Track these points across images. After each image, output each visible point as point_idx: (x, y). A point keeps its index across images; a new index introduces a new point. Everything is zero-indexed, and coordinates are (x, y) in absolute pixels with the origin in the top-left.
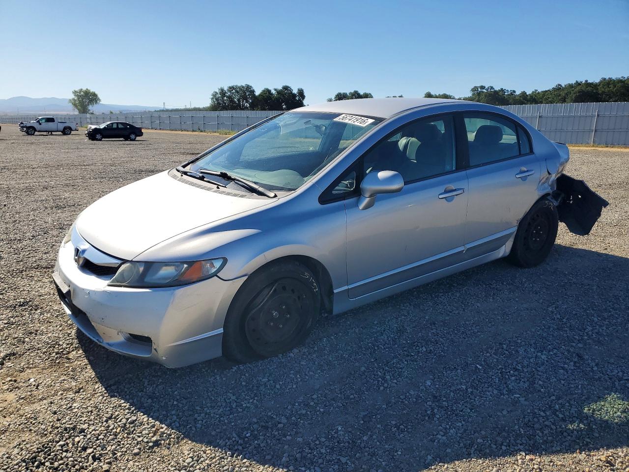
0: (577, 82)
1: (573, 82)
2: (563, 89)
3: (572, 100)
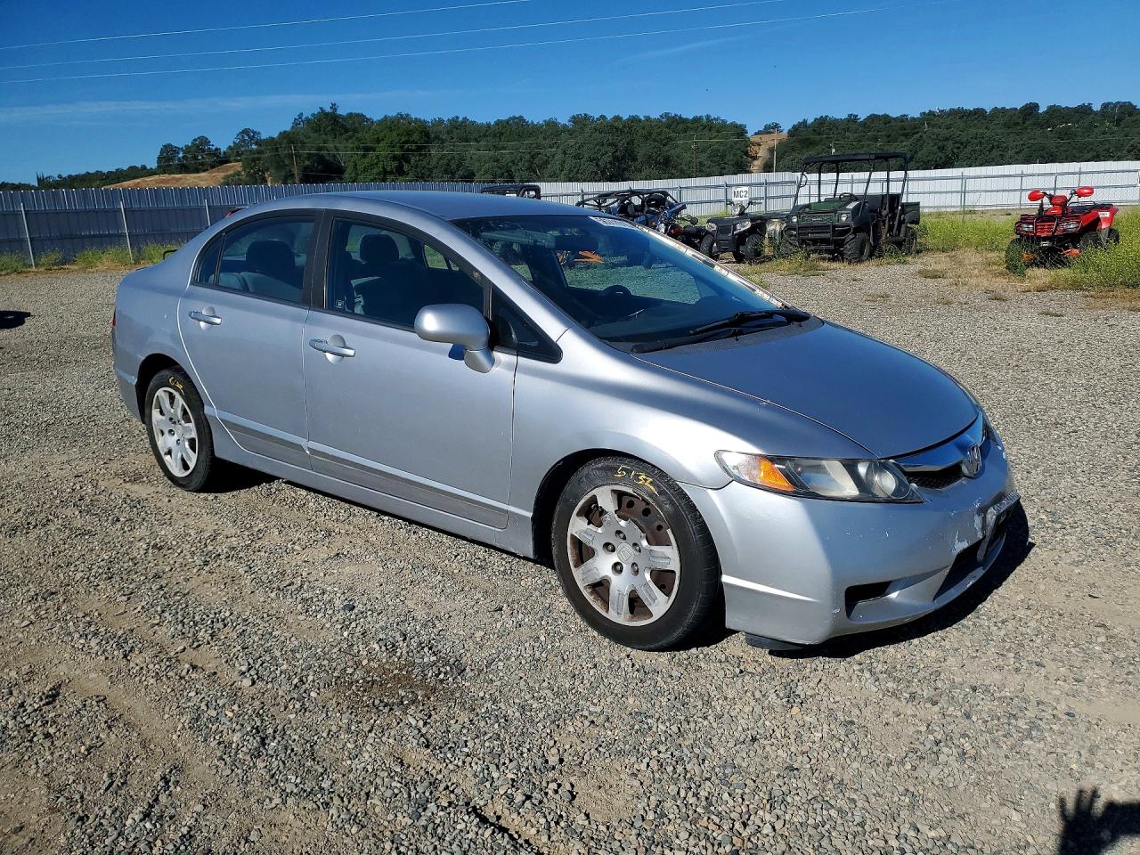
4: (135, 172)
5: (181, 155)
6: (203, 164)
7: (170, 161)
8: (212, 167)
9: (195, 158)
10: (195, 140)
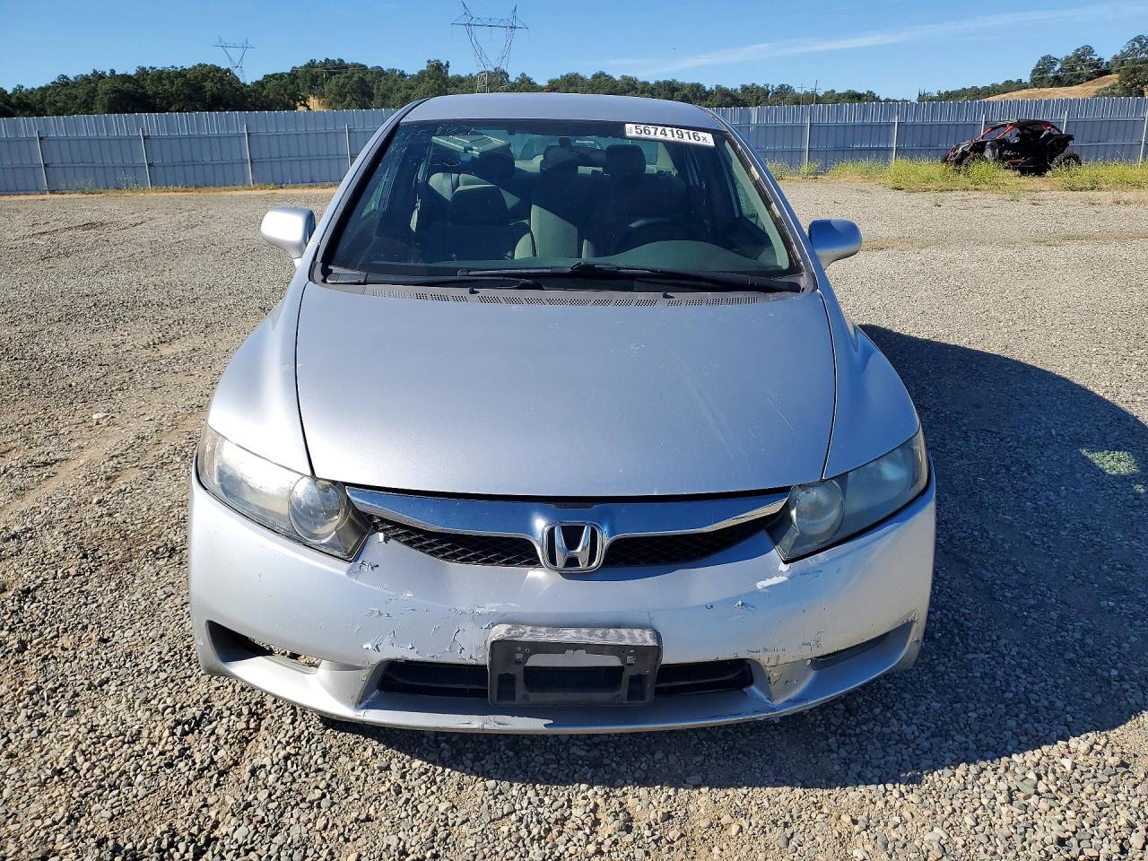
0: (95, 71)
1: (89, 72)
2: (75, 85)
3: (104, 107)
4: (1009, 86)
5: (1057, 68)
6: (1078, 76)
7: (1046, 75)
8: (1089, 79)
9: (1072, 69)
10: (1078, 50)
